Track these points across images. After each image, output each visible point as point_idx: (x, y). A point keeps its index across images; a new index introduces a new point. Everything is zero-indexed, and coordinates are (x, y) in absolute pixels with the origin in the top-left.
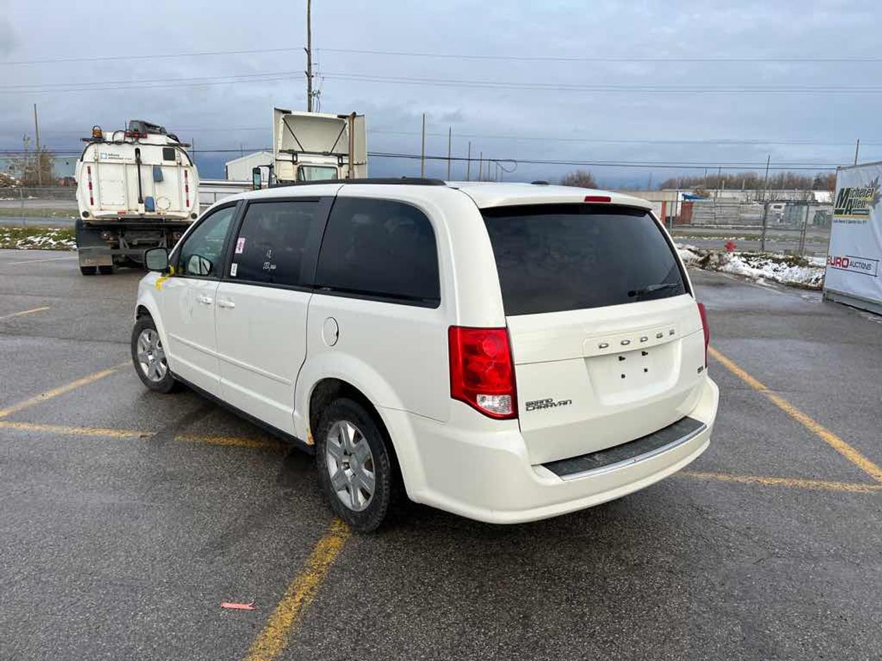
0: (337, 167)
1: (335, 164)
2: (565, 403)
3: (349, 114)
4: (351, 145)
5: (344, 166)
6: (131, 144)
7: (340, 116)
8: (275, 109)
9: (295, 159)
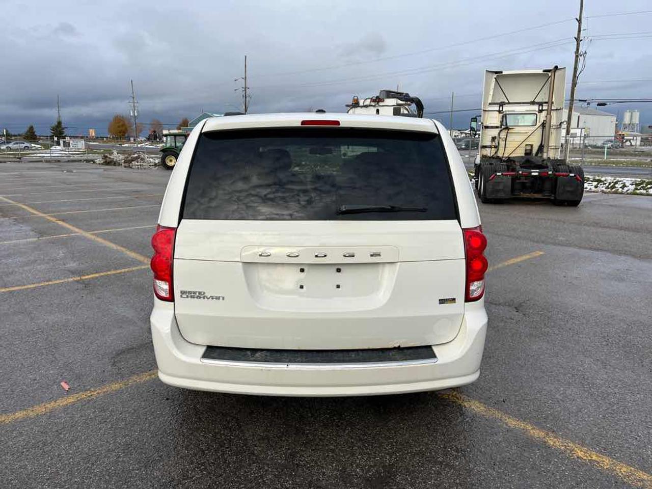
0: (537, 113)
1: (535, 111)
2: (218, 298)
3: (551, 68)
4: (551, 96)
5: (543, 112)
6: (374, 106)
7: (544, 71)
8: (487, 71)
9: (501, 109)
